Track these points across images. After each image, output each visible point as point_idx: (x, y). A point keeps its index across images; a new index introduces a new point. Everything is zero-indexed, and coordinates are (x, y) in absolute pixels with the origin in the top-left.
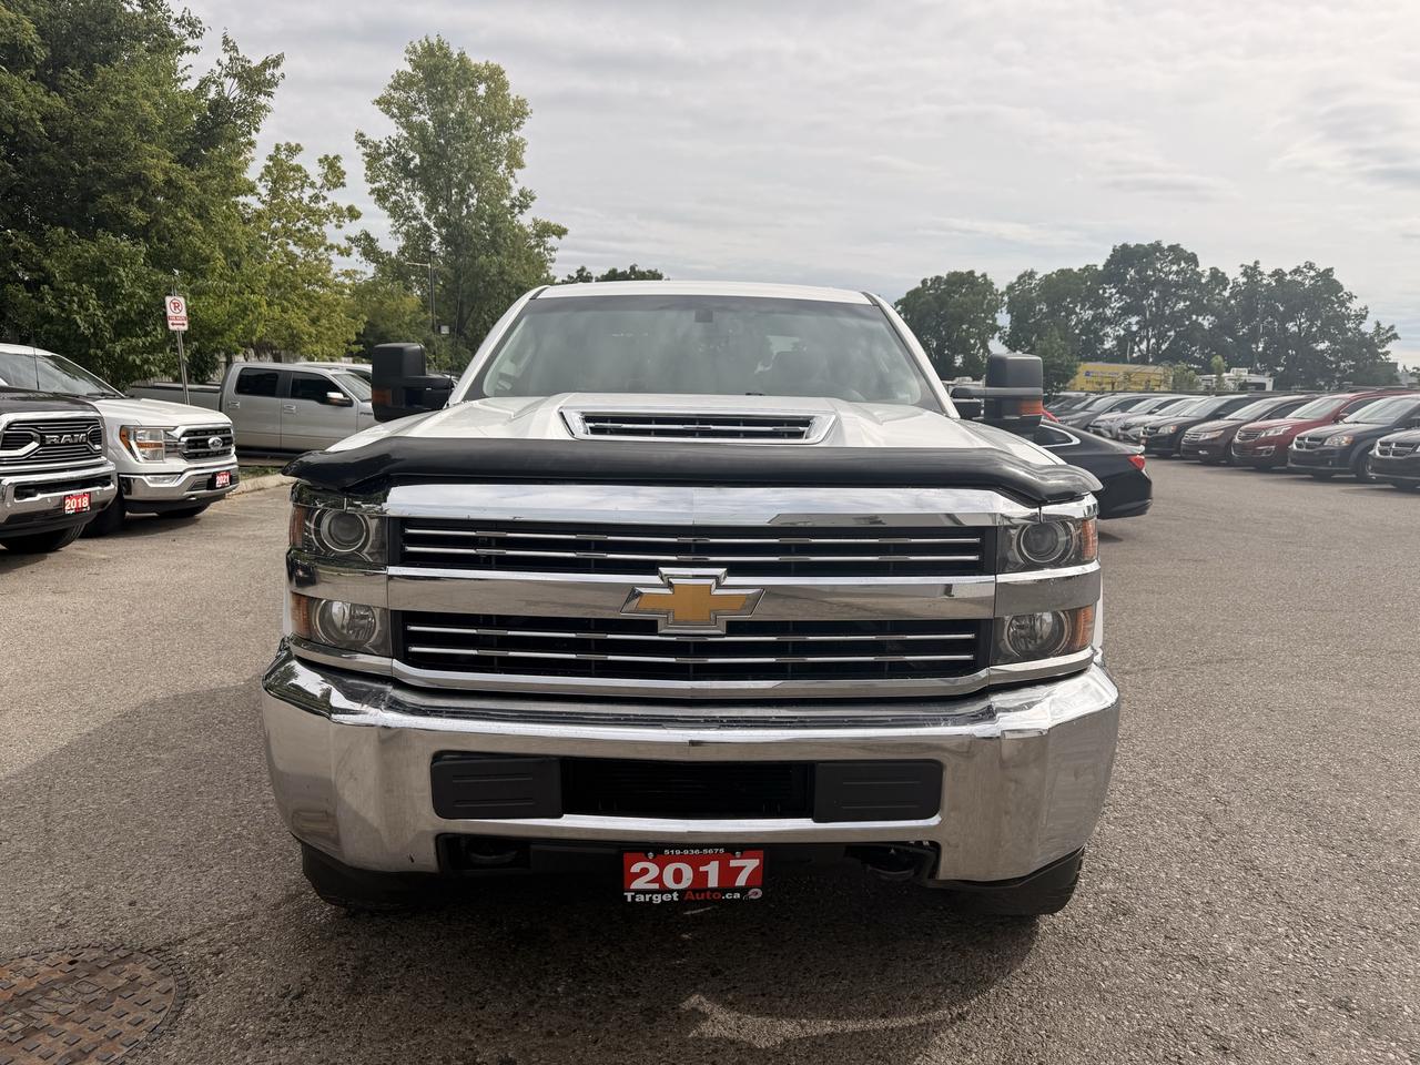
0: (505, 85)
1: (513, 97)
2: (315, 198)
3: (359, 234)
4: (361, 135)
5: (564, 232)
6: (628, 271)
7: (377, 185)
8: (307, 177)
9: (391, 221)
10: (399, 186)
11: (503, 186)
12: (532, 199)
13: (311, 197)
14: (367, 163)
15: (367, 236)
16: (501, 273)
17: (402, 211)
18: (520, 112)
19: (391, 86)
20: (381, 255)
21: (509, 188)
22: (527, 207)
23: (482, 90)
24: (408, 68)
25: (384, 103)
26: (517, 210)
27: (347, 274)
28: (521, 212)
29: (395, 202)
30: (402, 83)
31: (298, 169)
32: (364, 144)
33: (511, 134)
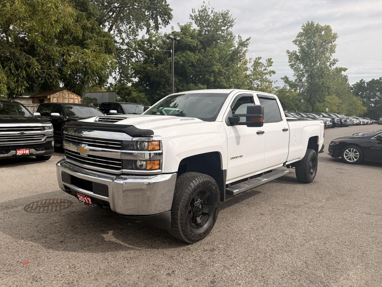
0: (331, 30)
1: (333, 33)
2: (265, 70)
3: (284, 77)
4: (288, 51)
5: (347, 69)
6: (379, 79)
7: (291, 63)
8: (263, 64)
9: (294, 72)
10: (297, 63)
11: (328, 59)
12: (337, 61)
13: (264, 69)
14: (289, 58)
15: (286, 77)
16: (323, 84)
17: (297, 69)
18: (335, 37)
19: (297, 37)
20: (290, 82)
21: (330, 59)
22: (335, 64)
23: (323, 33)
24: (302, 31)
25: (295, 42)
26: (332, 65)
27: (276, 88)
28: (333, 65)
29: (296, 67)
30: (300, 35)
31: (260, 63)
32: (288, 53)
33: (332, 43)
